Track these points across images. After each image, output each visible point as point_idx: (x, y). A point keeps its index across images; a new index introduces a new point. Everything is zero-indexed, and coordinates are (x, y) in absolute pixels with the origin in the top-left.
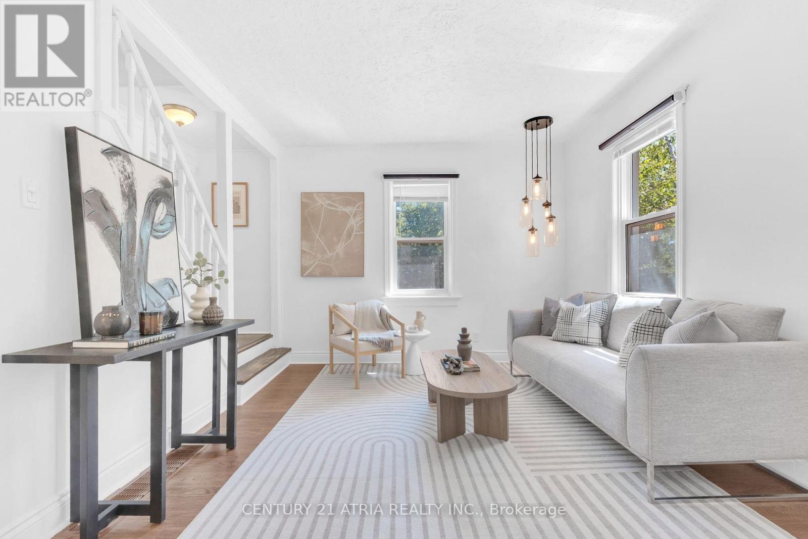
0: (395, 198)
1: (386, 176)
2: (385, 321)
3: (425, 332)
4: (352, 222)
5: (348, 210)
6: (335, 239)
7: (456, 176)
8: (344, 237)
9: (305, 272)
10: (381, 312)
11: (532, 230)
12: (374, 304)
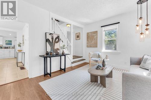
0: (104, 31)
1: (101, 27)
4: (95, 37)
5: (94, 35)
6: (92, 40)
7: (119, 23)
8: (94, 40)
9: (87, 47)
10: (99, 54)
11: (141, 34)
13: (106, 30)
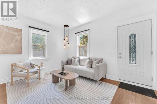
0: (32, 33)
1: (30, 27)
2: (32, 66)
3: (44, 67)
4: (17, 37)
6: (10, 42)
7: (49, 32)
8: (14, 42)
10: (31, 64)
12: (28, 62)
13: (35, 33)
